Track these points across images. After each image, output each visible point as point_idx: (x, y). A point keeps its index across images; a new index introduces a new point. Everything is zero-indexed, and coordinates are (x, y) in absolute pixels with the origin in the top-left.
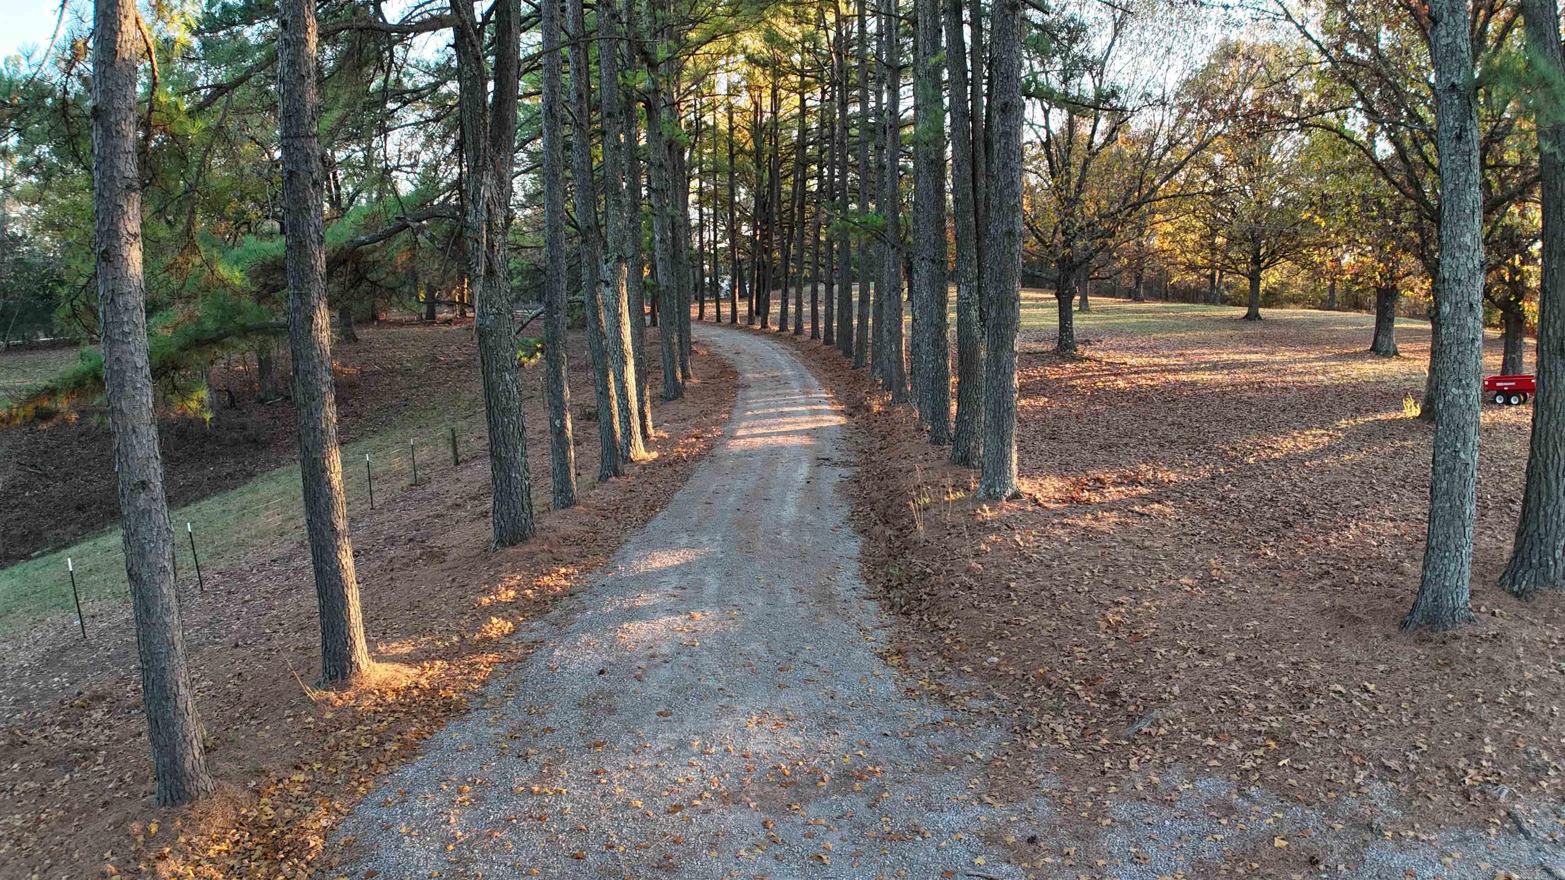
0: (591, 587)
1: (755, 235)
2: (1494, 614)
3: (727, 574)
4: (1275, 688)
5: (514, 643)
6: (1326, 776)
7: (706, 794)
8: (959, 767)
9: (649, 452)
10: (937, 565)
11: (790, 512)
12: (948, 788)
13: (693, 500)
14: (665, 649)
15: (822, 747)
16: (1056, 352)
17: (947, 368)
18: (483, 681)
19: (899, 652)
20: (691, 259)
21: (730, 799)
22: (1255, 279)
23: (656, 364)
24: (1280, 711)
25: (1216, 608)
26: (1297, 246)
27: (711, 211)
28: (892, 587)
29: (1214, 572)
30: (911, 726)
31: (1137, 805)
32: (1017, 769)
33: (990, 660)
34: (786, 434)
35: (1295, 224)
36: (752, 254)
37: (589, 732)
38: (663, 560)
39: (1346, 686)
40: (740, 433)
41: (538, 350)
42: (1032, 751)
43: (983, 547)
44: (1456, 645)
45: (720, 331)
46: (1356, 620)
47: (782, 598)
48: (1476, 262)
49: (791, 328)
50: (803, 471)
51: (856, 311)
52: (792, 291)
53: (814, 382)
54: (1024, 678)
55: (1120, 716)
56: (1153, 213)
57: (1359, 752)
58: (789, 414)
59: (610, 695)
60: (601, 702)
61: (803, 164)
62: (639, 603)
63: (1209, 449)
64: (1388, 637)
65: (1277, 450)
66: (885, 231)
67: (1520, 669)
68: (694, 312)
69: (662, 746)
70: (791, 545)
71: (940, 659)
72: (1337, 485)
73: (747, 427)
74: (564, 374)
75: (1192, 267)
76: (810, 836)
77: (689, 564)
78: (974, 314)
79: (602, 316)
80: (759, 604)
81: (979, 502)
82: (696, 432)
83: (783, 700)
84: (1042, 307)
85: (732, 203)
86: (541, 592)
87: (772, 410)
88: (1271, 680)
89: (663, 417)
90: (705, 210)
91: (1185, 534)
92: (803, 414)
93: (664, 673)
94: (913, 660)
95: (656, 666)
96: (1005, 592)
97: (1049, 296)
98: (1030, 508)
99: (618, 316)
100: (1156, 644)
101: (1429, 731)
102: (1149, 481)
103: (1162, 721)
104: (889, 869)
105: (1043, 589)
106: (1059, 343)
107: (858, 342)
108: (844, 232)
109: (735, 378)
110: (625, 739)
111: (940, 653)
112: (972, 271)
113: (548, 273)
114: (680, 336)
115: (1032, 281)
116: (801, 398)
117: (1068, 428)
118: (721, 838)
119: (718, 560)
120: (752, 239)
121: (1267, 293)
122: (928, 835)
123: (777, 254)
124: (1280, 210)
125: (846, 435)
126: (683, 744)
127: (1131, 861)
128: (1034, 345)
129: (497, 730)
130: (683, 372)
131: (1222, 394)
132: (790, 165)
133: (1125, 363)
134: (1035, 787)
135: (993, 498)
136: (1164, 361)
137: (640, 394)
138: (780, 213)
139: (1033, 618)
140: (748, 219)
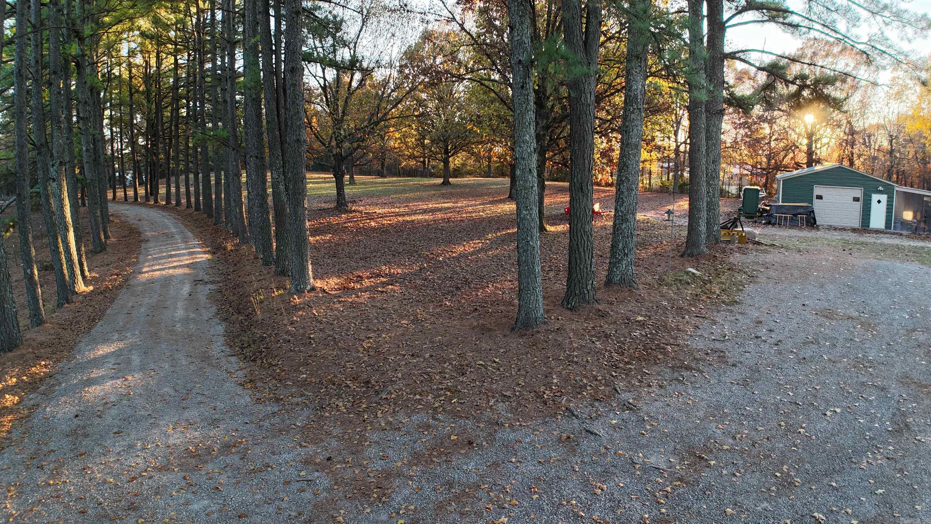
0: (62, 371)
1: (147, 144)
2: (558, 319)
3: (145, 353)
4: (450, 367)
5: (21, 408)
6: (475, 404)
7: (149, 469)
8: (288, 432)
9: (87, 287)
10: (270, 332)
11: (180, 313)
12: (283, 442)
13: (118, 313)
14: (113, 399)
15: (212, 434)
16: (336, 208)
17: (269, 220)
18: (8, 431)
19: (251, 381)
20: (106, 161)
21: (163, 469)
22: (446, 162)
23: (87, 231)
24: (452, 377)
25: (420, 333)
26: (468, 143)
27: (118, 130)
28: (245, 348)
29: (419, 316)
30: (260, 417)
31: (382, 433)
32: (319, 427)
33: (301, 377)
34: (174, 267)
35: (466, 132)
36: (146, 157)
37: (75, 448)
38: (103, 350)
39: (484, 361)
40: (145, 270)
41: (11, 226)
42: (327, 417)
43: (295, 318)
44: (538, 336)
45: (127, 207)
46: (490, 330)
47: (180, 362)
48: (532, 149)
49: (174, 202)
50: (186, 289)
51: (213, 190)
52: (173, 179)
53: (190, 234)
54: (321, 382)
55: (372, 392)
56: (388, 127)
57: (491, 390)
58: (175, 256)
59: (84, 427)
60: (79, 432)
61: (177, 99)
62: (93, 376)
63: (419, 255)
64: (505, 336)
65: (454, 252)
66: (228, 140)
67: (571, 343)
68: (110, 196)
69: (119, 449)
70: (183, 332)
71: (274, 381)
72: (484, 267)
73: (149, 266)
74: (30, 239)
75: (412, 157)
76: (210, 479)
77: (120, 350)
78: (282, 187)
79: (52, 201)
80: (166, 367)
81: (291, 294)
82: (116, 271)
83: (186, 414)
84: (328, 182)
85: (132, 125)
86: (32, 377)
87: (165, 254)
88: (448, 364)
89: (95, 264)
90: (114, 129)
91: (405, 299)
92: (184, 255)
93: (114, 411)
94: (259, 384)
95: (109, 409)
96: (308, 341)
97: (330, 176)
98: (321, 295)
99: (61, 200)
100: (389, 355)
101: (525, 376)
102: (387, 274)
103: (392, 391)
104: (255, 487)
105: (329, 336)
106: (337, 203)
107: (216, 208)
108: (204, 141)
109: (139, 236)
110: (97, 449)
111: (274, 378)
112: (279, 162)
113: (18, 175)
114: (101, 211)
115: (319, 168)
116: (183, 246)
117: (343, 250)
118: (161, 489)
119: (138, 345)
120: (145, 147)
121: (455, 170)
122: (274, 466)
123: (162, 156)
124: (458, 124)
125: (211, 265)
126: (131, 446)
127: (381, 459)
128: (323, 205)
129: (22, 456)
130: (105, 234)
131: (427, 225)
132: (168, 100)
133: (375, 213)
134: (328, 434)
135: (300, 292)
136: (397, 210)
137: (78, 250)
138: (163, 130)
139: (324, 351)
140: (142, 134)
